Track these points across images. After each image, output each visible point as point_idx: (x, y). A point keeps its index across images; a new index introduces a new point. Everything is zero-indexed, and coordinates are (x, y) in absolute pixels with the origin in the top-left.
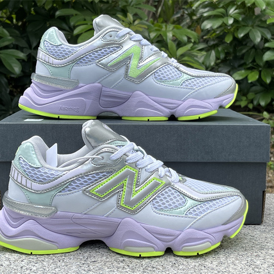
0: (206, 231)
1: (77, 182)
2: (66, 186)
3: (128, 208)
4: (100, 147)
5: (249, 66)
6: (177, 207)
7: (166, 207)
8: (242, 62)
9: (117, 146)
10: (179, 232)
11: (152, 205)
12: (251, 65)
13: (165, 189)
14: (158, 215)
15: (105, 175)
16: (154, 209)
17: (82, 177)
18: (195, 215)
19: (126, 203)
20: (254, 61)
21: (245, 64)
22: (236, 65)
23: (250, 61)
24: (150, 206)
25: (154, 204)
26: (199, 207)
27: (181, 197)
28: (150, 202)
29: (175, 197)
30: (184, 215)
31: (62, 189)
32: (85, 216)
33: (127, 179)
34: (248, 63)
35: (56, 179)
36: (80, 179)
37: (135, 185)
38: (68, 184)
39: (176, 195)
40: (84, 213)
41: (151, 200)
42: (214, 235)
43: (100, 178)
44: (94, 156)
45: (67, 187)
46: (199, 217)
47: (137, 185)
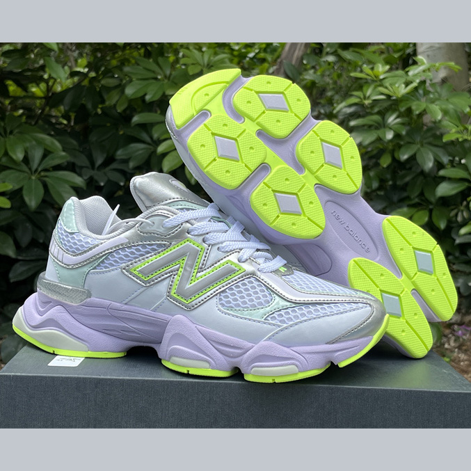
0: (295, 349)
1: (116, 256)
2: (101, 260)
3: (182, 299)
4: (155, 208)
5: (413, 202)
6: (256, 306)
7: (239, 306)
8: (405, 194)
9: (177, 209)
10: (251, 344)
11: (218, 300)
12: (417, 200)
13: (243, 280)
14: (223, 315)
15: (156, 250)
16: (220, 306)
17: (123, 249)
18: (280, 321)
19: (178, 293)
20: (422, 194)
21: (408, 198)
22: (395, 198)
23: (417, 194)
24: (214, 300)
25: (220, 299)
26: (289, 310)
27: (266, 293)
28: (216, 295)
29: (256, 293)
30: (263, 320)
31: (97, 264)
32: (126, 306)
33: (186, 258)
34: (412, 197)
35: (91, 249)
36: (120, 251)
37: (197, 267)
38: (104, 257)
39: (258, 289)
40: (124, 302)
41: (217, 292)
42: (307, 356)
43: (148, 253)
44: (144, 220)
45: (103, 262)
46: (285, 325)
47: (201, 269)
